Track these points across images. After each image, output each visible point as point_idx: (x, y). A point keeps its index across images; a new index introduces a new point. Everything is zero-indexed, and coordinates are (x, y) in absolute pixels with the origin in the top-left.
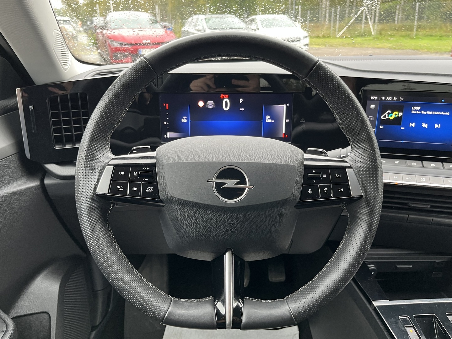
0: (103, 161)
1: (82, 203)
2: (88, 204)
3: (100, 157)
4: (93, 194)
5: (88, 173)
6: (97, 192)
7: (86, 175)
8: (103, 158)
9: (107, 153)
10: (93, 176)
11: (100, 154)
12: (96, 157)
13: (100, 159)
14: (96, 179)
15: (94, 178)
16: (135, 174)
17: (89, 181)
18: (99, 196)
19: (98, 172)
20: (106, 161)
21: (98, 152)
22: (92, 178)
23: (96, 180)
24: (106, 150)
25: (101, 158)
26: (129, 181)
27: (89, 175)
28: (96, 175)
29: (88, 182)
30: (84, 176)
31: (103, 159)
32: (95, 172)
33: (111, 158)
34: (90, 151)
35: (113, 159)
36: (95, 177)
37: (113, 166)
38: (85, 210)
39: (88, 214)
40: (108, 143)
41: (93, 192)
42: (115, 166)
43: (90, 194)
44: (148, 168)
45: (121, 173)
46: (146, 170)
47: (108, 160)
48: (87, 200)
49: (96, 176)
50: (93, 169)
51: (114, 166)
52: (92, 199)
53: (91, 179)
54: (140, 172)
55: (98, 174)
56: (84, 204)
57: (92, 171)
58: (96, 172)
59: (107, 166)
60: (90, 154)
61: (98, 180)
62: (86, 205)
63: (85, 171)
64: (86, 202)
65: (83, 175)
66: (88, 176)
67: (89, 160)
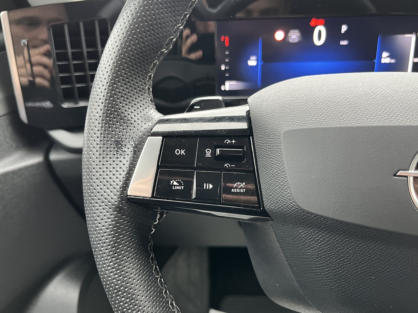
0: (139, 126)
1: (98, 216)
2: (109, 220)
3: (133, 116)
4: (121, 198)
5: (108, 153)
6: (128, 194)
7: (105, 156)
8: (140, 119)
9: (147, 110)
10: (119, 160)
11: (133, 111)
12: (125, 117)
13: (133, 122)
14: (127, 164)
15: (122, 163)
16: (208, 153)
17: (112, 170)
18: (133, 202)
19: (130, 150)
20: (146, 126)
21: (130, 107)
22: (118, 163)
23: (125, 168)
24: (144, 103)
25: (137, 120)
26: (195, 169)
27: (112, 156)
28: (126, 156)
29: (108, 173)
30: (101, 159)
31: (140, 122)
32: (123, 150)
33: (157, 120)
34: (112, 104)
35: (161, 121)
36: (124, 161)
37: (161, 138)
38: (105, 233)
39: (111, 241)
40: (149, 89)
41: (121, 194)
42: (167, 136)
43: (114, 197)
44: (233, 142)
45: (178, 152)
46: (230, 146)
47: (150, 124)
48: (107, 212)
49: (126, 160)
50: (118, 144)
51: (163, 137)
52: (119, 209)
53: (115, 166)
54: (218, 150)
55: (131, 154)
56: (102, 219)
57: (117, 147)
58: (126, 150)
59: (149, 136)
60: (111, 111)
61: (130, 167)
62: (106, 222)
63: (103, 147)
64: (105, 216)
65: (98, 156)
66: (108, 159)
67: (109, 124)
